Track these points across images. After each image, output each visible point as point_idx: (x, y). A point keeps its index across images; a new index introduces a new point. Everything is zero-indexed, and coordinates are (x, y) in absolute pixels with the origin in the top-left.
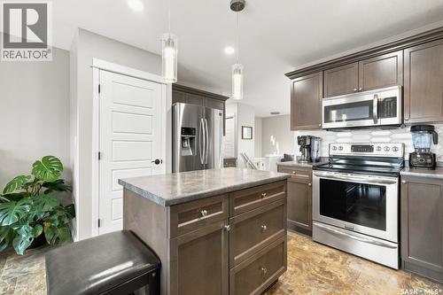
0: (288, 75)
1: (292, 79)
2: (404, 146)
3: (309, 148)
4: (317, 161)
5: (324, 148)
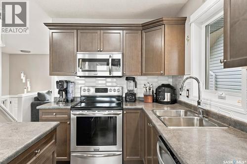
0: (47, 25)
1: (50, 29)
2: (122, 88)
3: (66, 91)
4: (72, 101)
5: (76, 90)
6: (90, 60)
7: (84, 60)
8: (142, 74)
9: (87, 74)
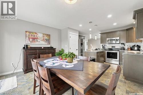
2: (120, 46)
4: (106, 49)
6: (110, 40)
7: (108, 40)
8: (126, 42)
9: (109, 43)
